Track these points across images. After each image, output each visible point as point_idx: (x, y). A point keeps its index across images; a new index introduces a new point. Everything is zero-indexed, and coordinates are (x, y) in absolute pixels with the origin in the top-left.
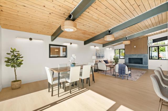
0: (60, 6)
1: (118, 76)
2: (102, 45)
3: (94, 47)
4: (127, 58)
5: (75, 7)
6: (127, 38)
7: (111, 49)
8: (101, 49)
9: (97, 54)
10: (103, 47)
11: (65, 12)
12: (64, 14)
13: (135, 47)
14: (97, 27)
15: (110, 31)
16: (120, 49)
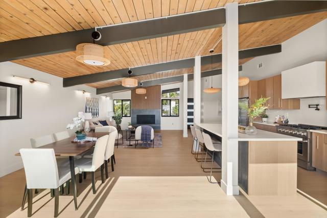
0: (87, 10)
1: (141, 144)
2: (95, 89)
3: (82, 94)
4: (135, 116)
5: (111, 24)
6: (141, 84)
7: (108, 98)
8: (94, 98)
9: (88, 107)
10: (97, 94)
11: (85, 22)
12: (79, 23)
13: (146, 98)
14: (116, 60)
15: (130, 72)
16: (122, 100)
